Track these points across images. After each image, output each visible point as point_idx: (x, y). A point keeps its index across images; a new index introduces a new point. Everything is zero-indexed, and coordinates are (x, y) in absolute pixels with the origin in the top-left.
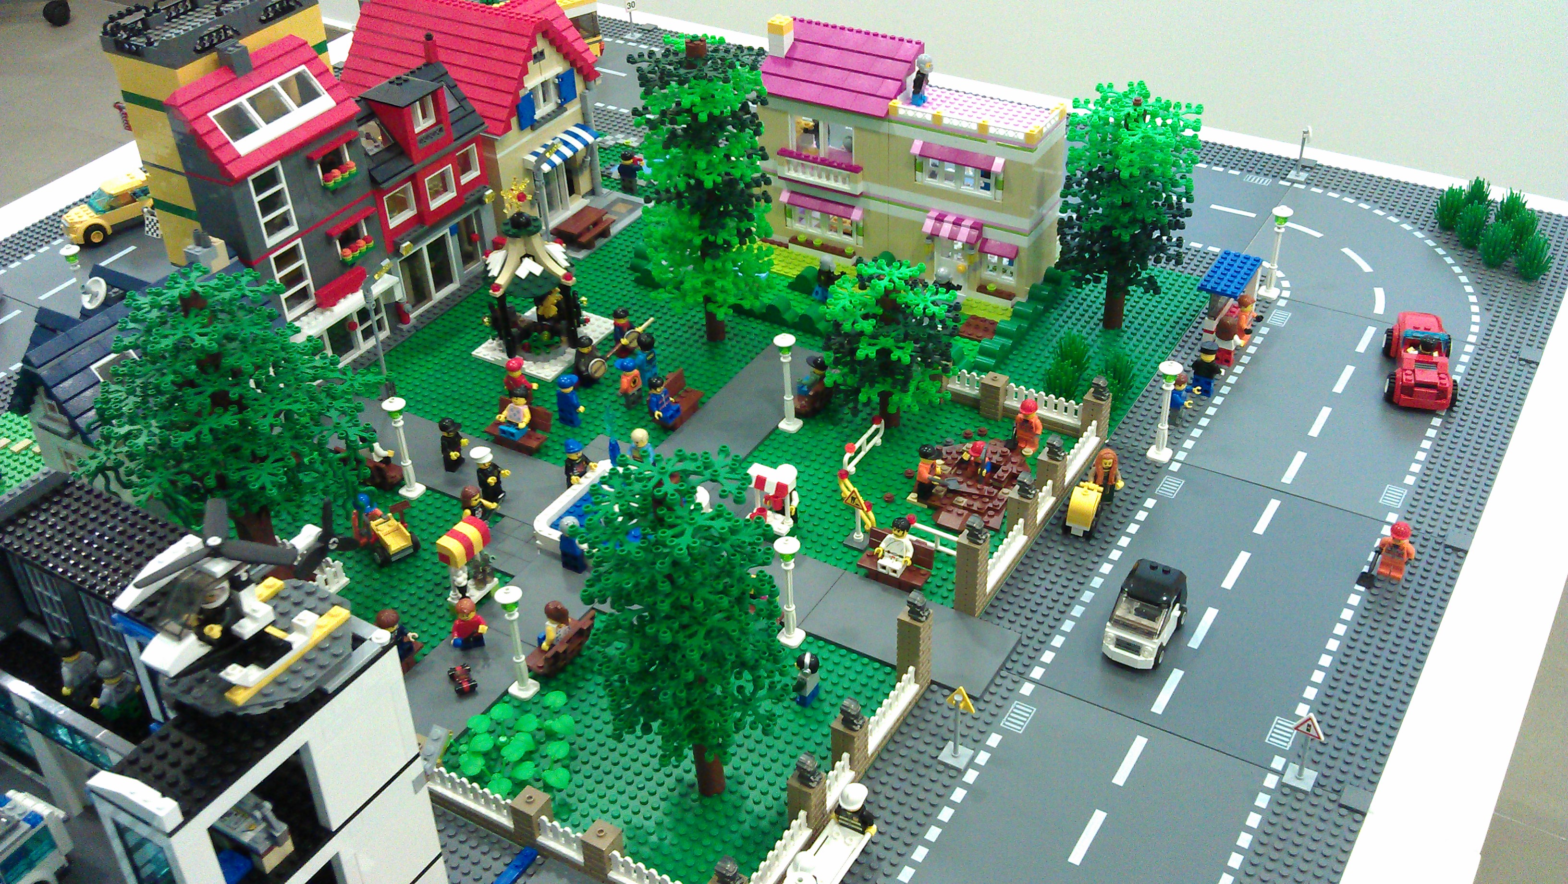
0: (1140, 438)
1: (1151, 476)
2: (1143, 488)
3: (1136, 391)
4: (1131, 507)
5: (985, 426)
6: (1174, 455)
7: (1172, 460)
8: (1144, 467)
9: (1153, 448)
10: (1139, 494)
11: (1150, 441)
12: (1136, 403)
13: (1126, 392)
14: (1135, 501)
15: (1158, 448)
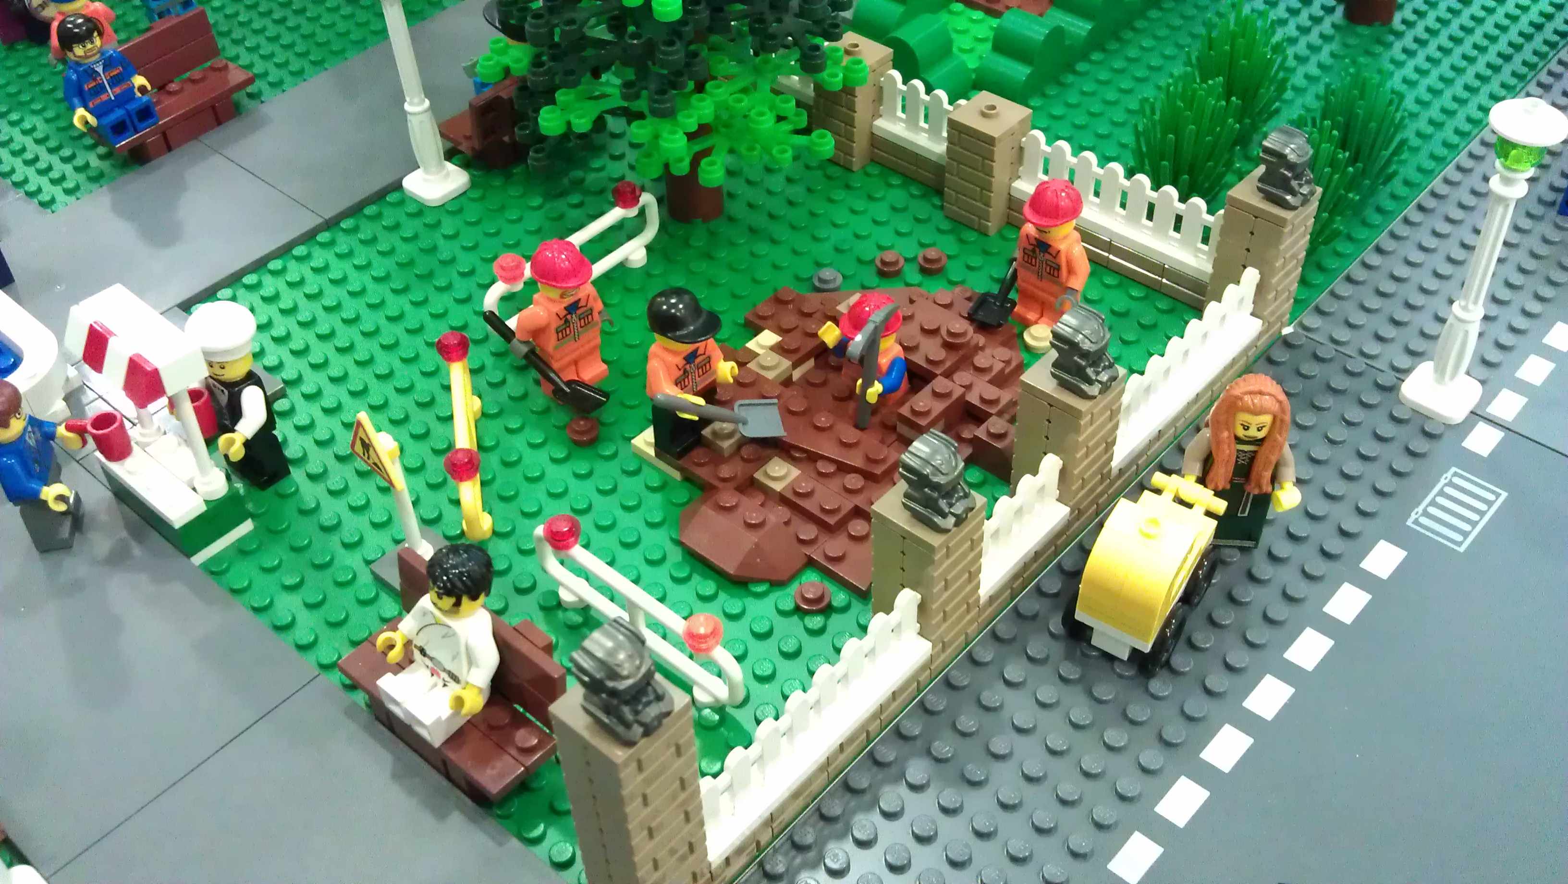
0: (1389, 332)
1: (1403, 463)
2: (1369, 503)
3: (1402, 191)
4: (1317, 566)
5: (947, 245)
6: (1486, 399)
7: (1476, 415)
8: (1387, 429)
9: (1424, 370)
10: (1352, 524)
11: (1418, 344)
12: (1397, 225)
13: (1373, 191)
14: (1335, 545)
15: (1440, 371)
